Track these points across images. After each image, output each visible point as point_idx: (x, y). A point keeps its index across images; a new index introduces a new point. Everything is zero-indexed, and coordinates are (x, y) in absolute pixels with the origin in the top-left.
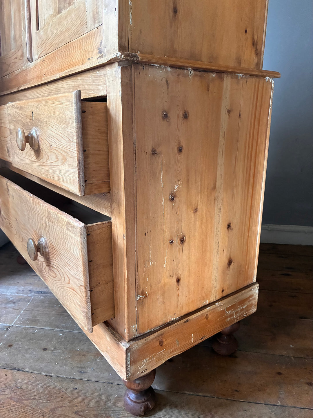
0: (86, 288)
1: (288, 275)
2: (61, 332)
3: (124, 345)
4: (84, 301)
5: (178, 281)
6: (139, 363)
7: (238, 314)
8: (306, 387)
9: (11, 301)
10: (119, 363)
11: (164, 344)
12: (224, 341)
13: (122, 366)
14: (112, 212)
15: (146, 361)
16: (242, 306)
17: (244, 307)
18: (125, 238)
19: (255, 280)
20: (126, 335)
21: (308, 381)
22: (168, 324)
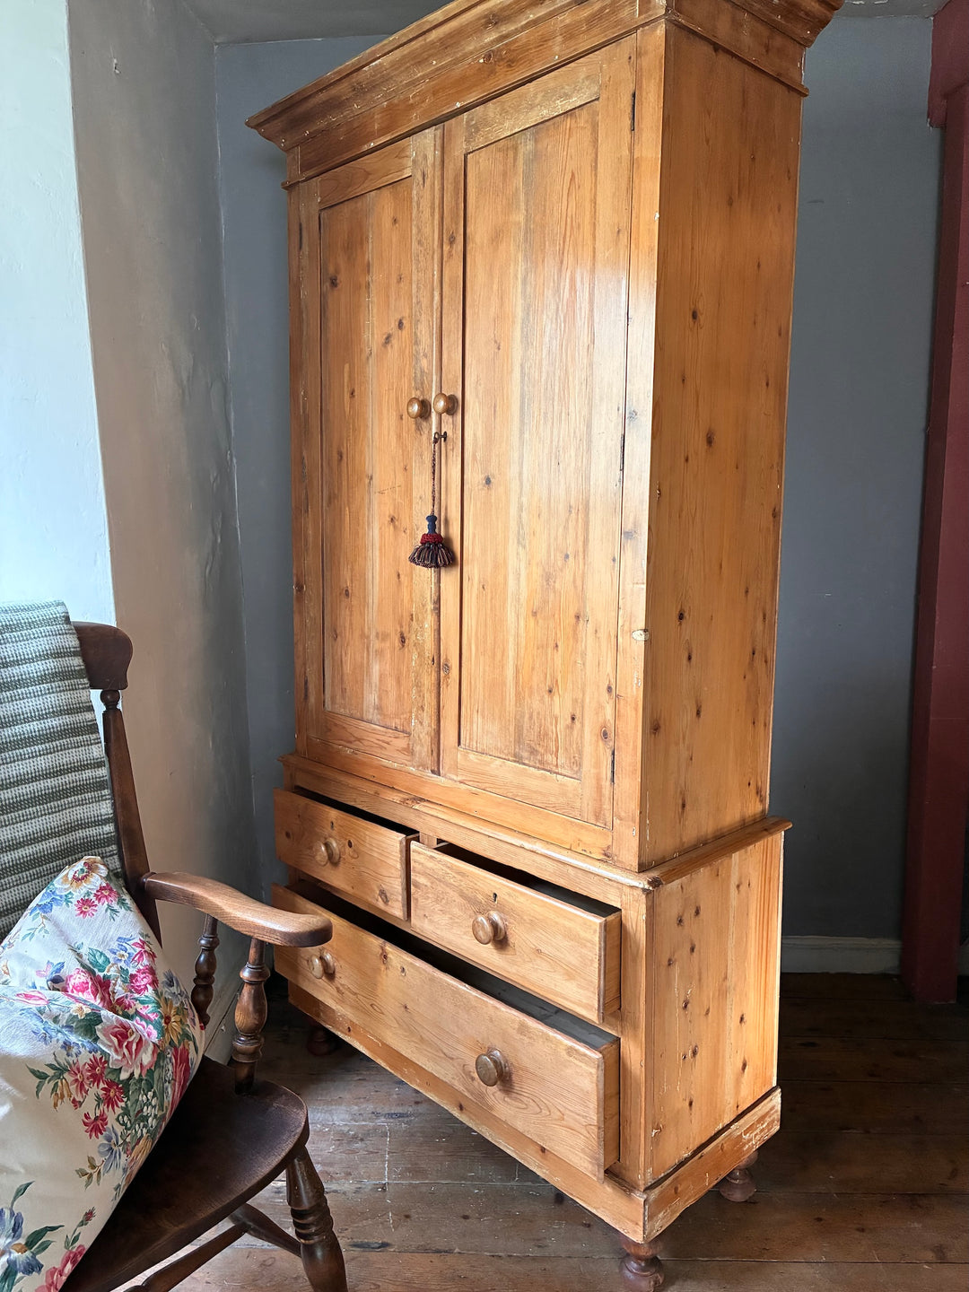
0: (599, 1128)
1: (813, 1044)
2: (475, 1187)
3: (640, 1198)
4: (595, 1143)
5: (691, 1104)
6: (655, 1219)
7: (758, 1138)
8: (857, 1235)
9: (355, 1137)
10: (632, 1221)
11: (679, 1189)
12: (736, 1180)
13: (637, 1224)
14: (622, 1032)
15: (661, 1215)
16: (762, 1124)
17: (764, 1126)
18: (643, 1064)
19: (774, 1084)
20: (641, 1183)
21: (859, 1226)
22: (682, 1164)
